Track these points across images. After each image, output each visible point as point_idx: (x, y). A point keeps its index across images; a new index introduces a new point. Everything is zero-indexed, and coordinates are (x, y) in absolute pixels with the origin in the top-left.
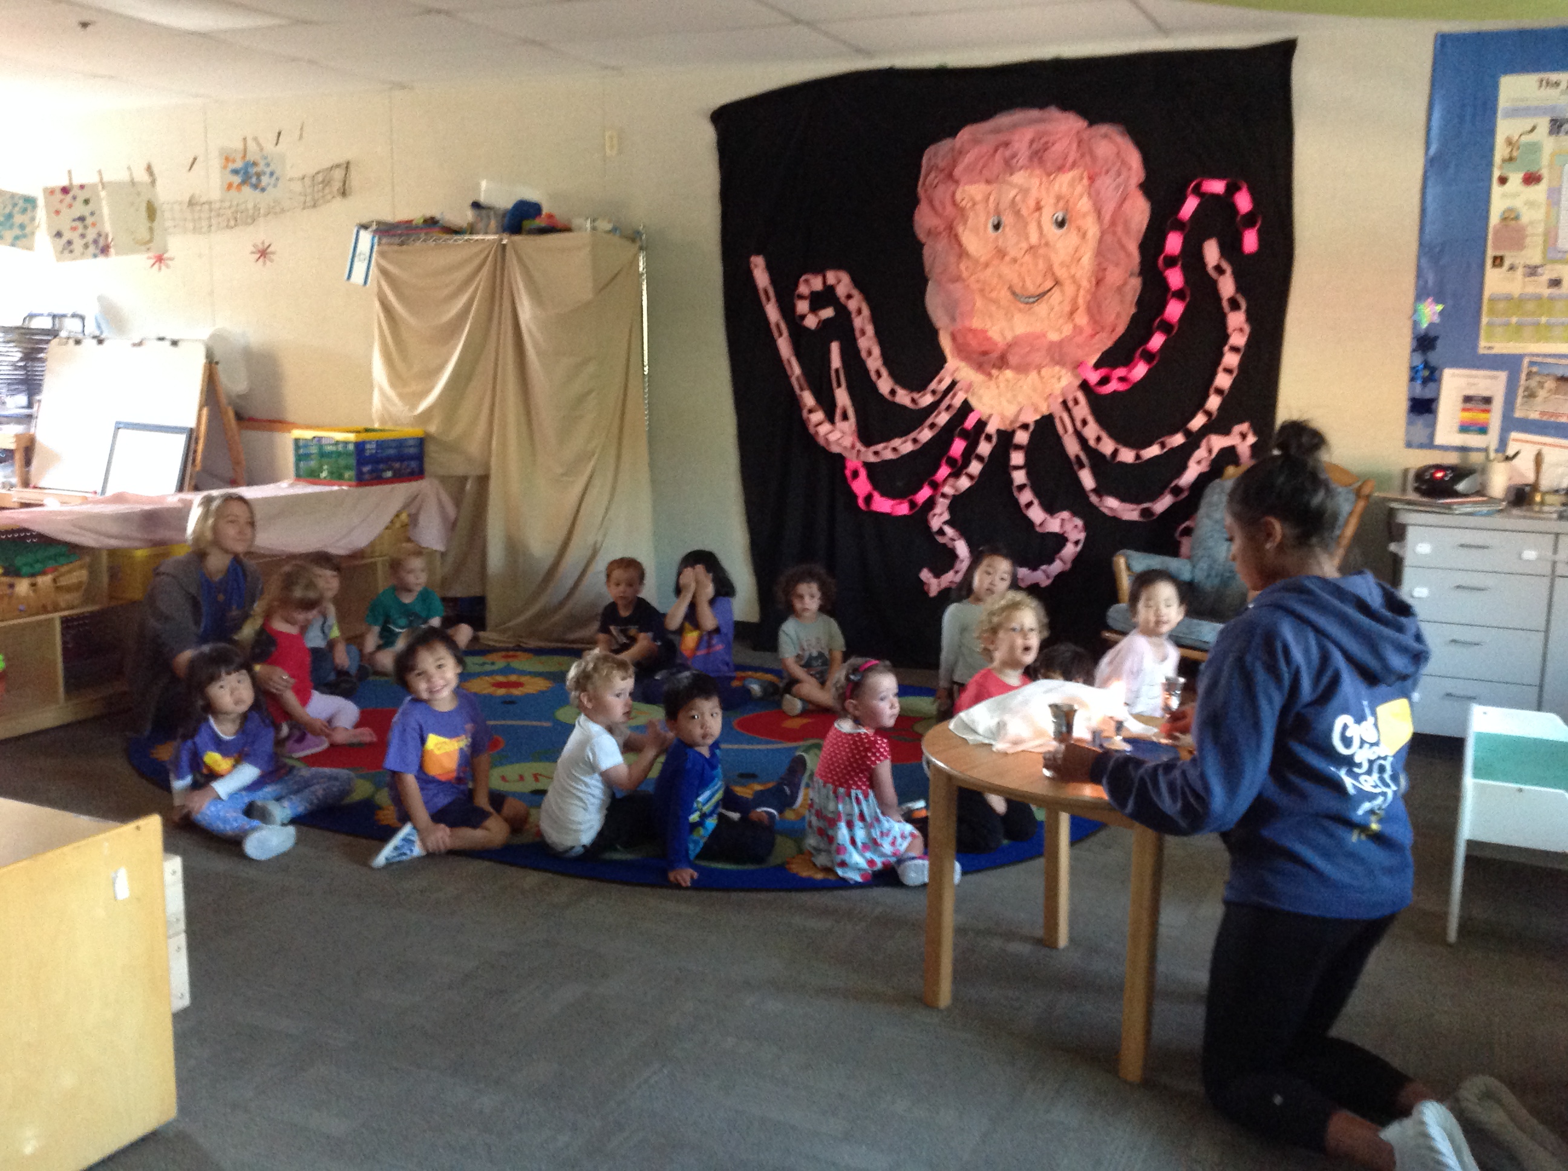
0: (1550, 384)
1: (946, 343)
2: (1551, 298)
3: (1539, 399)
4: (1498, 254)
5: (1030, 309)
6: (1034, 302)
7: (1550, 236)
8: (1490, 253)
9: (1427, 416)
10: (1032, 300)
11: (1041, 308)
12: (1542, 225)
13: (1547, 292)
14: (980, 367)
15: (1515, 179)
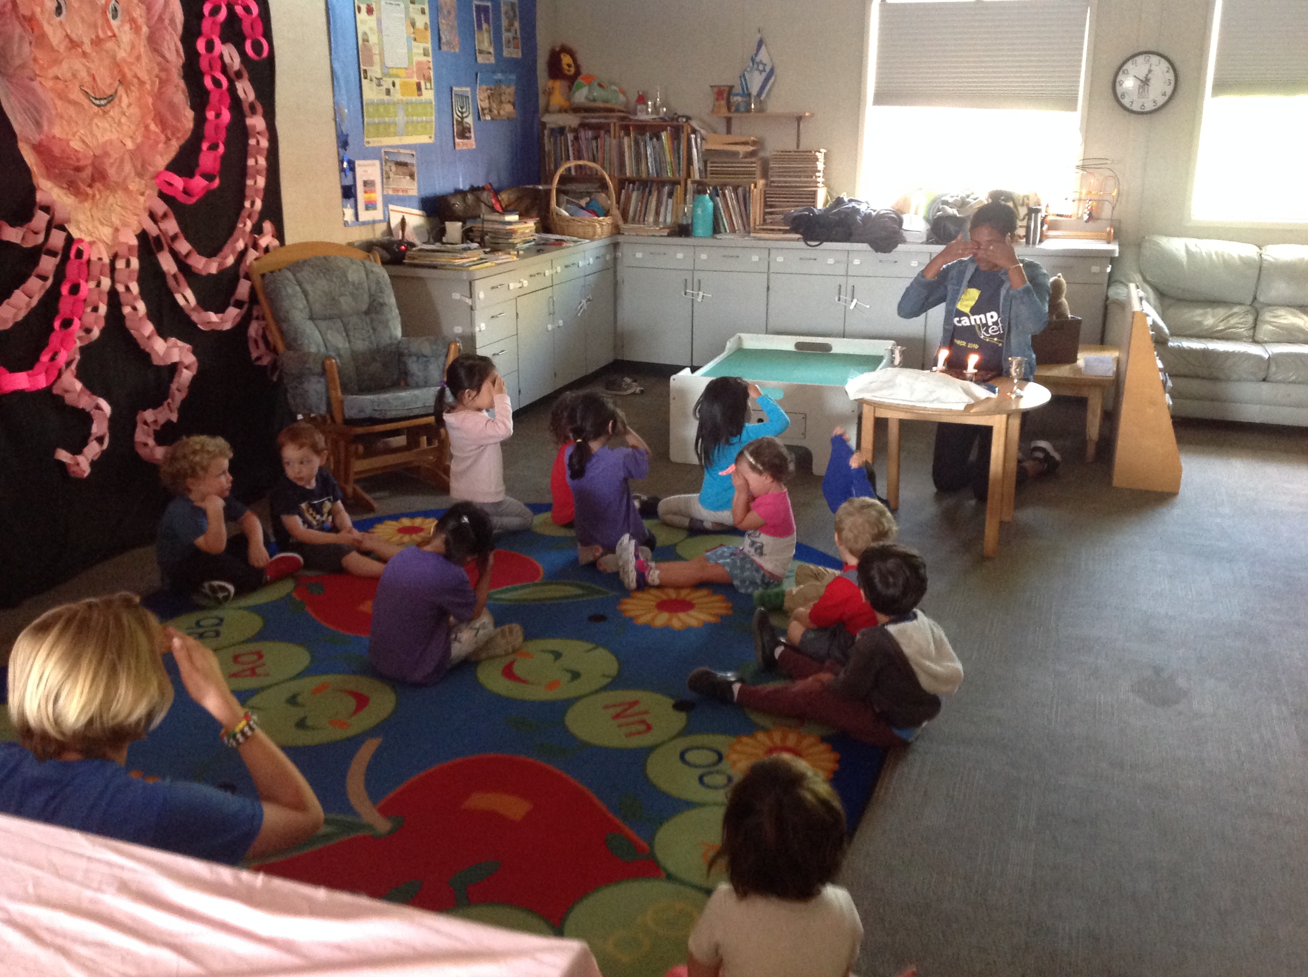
0: (394, 168)
1: (30, 157)
2: (389, 103)
3: (391, 179)
4: (365, 68)
5: (105, 113)
6: (105, 105)
7: (381, 54)
8: (362, 67)
9: (352, 200)
10: (103, 102)
11: (114, 112)
12: (377, 47)
13: (386, 98)
14: (72, 187)
15: (364, 8)
